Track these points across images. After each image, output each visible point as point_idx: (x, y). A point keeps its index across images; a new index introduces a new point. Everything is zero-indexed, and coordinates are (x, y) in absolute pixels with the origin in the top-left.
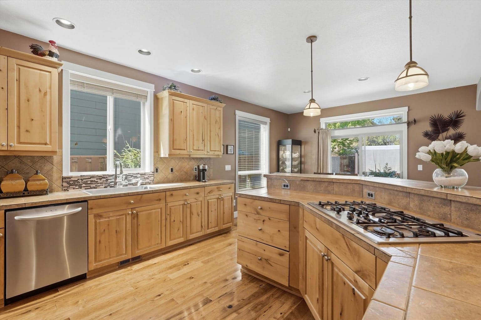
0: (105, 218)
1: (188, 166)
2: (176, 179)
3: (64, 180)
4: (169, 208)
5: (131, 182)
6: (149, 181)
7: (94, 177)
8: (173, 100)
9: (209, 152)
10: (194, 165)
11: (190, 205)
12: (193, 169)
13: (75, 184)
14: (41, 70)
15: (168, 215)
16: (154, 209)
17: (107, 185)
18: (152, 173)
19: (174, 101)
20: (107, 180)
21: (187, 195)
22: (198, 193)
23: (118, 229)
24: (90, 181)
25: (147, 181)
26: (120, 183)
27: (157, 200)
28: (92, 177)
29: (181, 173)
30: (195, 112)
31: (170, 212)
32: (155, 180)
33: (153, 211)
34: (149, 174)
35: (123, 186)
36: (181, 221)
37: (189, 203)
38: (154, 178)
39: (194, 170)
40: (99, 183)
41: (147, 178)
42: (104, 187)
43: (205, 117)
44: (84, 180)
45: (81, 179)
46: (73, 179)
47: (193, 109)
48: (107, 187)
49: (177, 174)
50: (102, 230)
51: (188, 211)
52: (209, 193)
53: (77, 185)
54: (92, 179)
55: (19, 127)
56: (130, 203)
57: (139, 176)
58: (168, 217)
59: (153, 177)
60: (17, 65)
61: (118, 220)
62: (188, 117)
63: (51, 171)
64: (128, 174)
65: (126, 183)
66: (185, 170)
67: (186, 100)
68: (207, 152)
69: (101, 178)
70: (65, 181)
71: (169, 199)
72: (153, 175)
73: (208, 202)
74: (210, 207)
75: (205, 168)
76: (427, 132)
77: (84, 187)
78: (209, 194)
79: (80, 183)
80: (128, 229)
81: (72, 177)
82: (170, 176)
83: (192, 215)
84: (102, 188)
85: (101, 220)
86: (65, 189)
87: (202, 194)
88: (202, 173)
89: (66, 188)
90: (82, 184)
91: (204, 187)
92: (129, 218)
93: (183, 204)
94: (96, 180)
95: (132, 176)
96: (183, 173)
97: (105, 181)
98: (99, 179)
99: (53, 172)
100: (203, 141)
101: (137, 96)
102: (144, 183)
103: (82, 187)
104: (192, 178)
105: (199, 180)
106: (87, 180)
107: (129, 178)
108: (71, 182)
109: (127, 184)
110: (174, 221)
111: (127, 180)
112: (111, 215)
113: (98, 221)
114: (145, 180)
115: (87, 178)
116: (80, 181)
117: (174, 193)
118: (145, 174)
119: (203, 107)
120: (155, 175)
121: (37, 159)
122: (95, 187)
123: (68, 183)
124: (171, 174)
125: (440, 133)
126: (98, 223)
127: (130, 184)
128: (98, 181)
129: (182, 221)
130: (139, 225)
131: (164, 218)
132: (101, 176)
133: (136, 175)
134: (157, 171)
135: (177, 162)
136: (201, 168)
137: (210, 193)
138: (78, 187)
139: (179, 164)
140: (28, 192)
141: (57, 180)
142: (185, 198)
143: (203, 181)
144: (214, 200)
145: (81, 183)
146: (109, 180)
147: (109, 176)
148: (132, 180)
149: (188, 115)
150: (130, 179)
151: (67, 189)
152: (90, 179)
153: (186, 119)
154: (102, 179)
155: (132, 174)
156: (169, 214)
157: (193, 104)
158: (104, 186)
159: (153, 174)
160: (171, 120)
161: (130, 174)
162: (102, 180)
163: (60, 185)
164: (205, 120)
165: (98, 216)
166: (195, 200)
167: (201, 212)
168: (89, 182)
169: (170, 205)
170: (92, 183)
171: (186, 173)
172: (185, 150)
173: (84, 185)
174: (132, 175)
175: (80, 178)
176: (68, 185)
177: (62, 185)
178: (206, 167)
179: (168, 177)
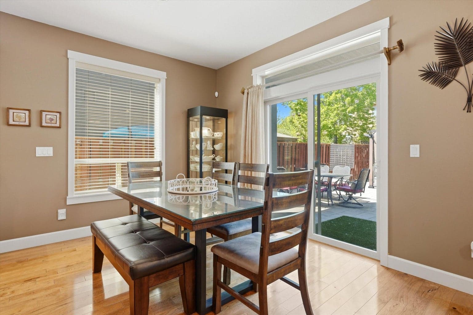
76: (429, 68)
125: (461, 65)
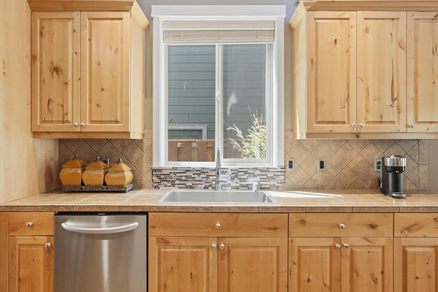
0: (174, 247)
1: (359, 158)
2: (331, 184)
3: (154, 173)
4: (296, 250)
5: (245, 183)
6: (276, 183)
7: (189, 171)
8: (315, 19)
9: (412, 127)
10: (374, 155)
11: (352, 251)
12: (372, 165)
13: (167, 180)
14: (112, 19)
15: (295, 264)
16: (264, 247)
17: (208, 184)
18: (281, 169)
19: (317, 21)
20: (208, 177)
21: (342, 227)
22: (373, 226)
23: (194, 272)
24: (185, 176)
25: (272, 183)
26: (223, 183)
27: (270, 229)
28: (188, 171)
29: (343, 171)
30: (370, 36)
31: (299, 258)
32: (286, 181)
33: (261, 250)
34: (276, 170)
35: (232, 188)
36: (325, 285)
37: (347, 247)
38: (285, 179)
39: (375, 166)
40: (196, 181)
41: (272, 178)
42: (204, 188)
43: (399, 44)
44: (178, 175)
45: (173, 173)
46: (164, 172)
47: (367, 30)
48: (208, 188)
49: (334, 173)
50: (170, 268)
51: (346, 263)
52: (409, 229)
53: (170, 181)
54: (188, 174)
55: (90, 101)
56: (214, 227)
57: (258, 172)
58: (295, 269)
59: (283, 177)
60: (89, 19)
61: (195, 255)
62: (353, 51)
63: (141, 159)
64: (239, 168)
65: (237, 183)
66: (352, 166)
67: (347, 15)
68: (407, 126)
69: (199, 172)
70: (155, 175)
71: (295, 230)
72: (283, 173)
73: (405, 253)
74: (410, 266)
75: (399, 165)
77: (177, 184)
78: (406, 232)
79: (172, 178)
80: (211, 275)
81: (163, 170)
82: (319, 176)
83: (355, 275)
84: (201, 188)
85: (167, 250)
86: (155, 186)
87: (385, 229)
88: (390, 175)
89: (157, 184)
90: (175, 180)
91: (392, 211)
92: (213, 256)
93: (331, 247)
94: (193, 176)
95: (246, 172)
96: (346, 171)
97: (205, 178)
98: (197, 174)
99: (142, 161)
100: (393, 100)
101: (257, 33)
102: (268, 186)
103: (175, 184)
104: (370, 183)
105: (384, 192)
106: (181, 175)
107: (241, 175)
108: (162, 177)
109: (238, 185)
110: (309, 280)
111: (238, 179)
112: (183, 243)
113: (162, 250)
114: (269, 181)
115: (181, 171)
116: (173, 175)
117: (308, 217)
118: (268, 170)
119: (395, 21)
120: (287, 174)
121: (126, 144)
122: (191, 186)
123: (159, 177)
124: (320, 173)
126: (162, 253)
127: (243, 186)
128: (195, 178)
129: (328, 283)
130: (233, 272)
131: (284, 268)
132: (200, 170)
133: (253, 172)
134: (291, 166)
135: (334, 148)
136: (389, 163)
137: (409, 231)
138: (170, 184)
139: (339, 153)
140: (107, 187)
141: (147, 172)
142: (337, 233)
143: (394, 195)
144: (426, 249)
145: (174, 178)
146: (210, 177)
147: (211, 170)
148: (247, 180)
149: (353, 45)
150: (242, 177)
151: (157, 186)
152: (185, 173)
153: (349, 56)
154: (200, 174)
155: (246, 168)
156: (296, 262)
157: (365, 19)
158: (203, 186)
159: (283, 170)
160: (312, 62)
161: (243, 168)
162: (201, 176)
163: (150, 179)
164: (400, 50)
165: (163, 241)
166: (365, 241)
167: (382, 273)
168: (184, 178)
169: (299, 242)
170: (187, 179)
171: (354, 172)
172: (344, 123)
173: (177, 182)
174: (246, 170)
175: (172, 171)
176: (158, 181)
177: (153, 180)
178: (404, 162)
179: (315, 177)
